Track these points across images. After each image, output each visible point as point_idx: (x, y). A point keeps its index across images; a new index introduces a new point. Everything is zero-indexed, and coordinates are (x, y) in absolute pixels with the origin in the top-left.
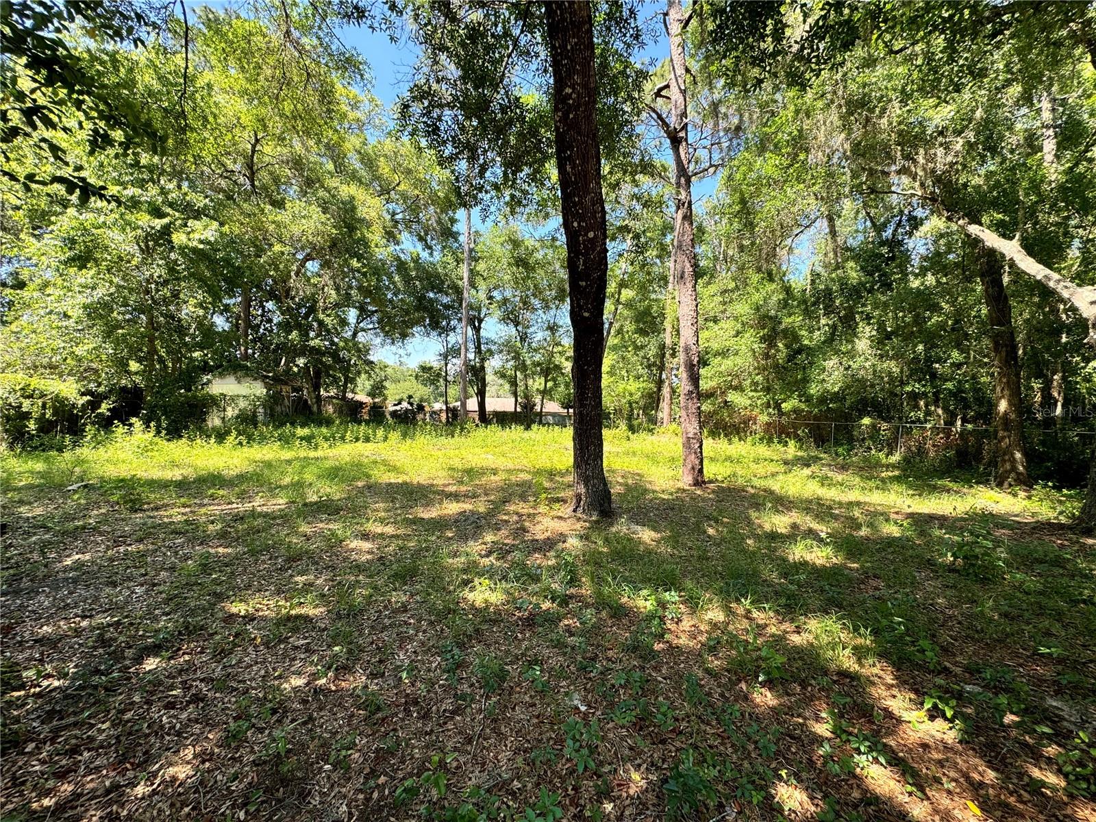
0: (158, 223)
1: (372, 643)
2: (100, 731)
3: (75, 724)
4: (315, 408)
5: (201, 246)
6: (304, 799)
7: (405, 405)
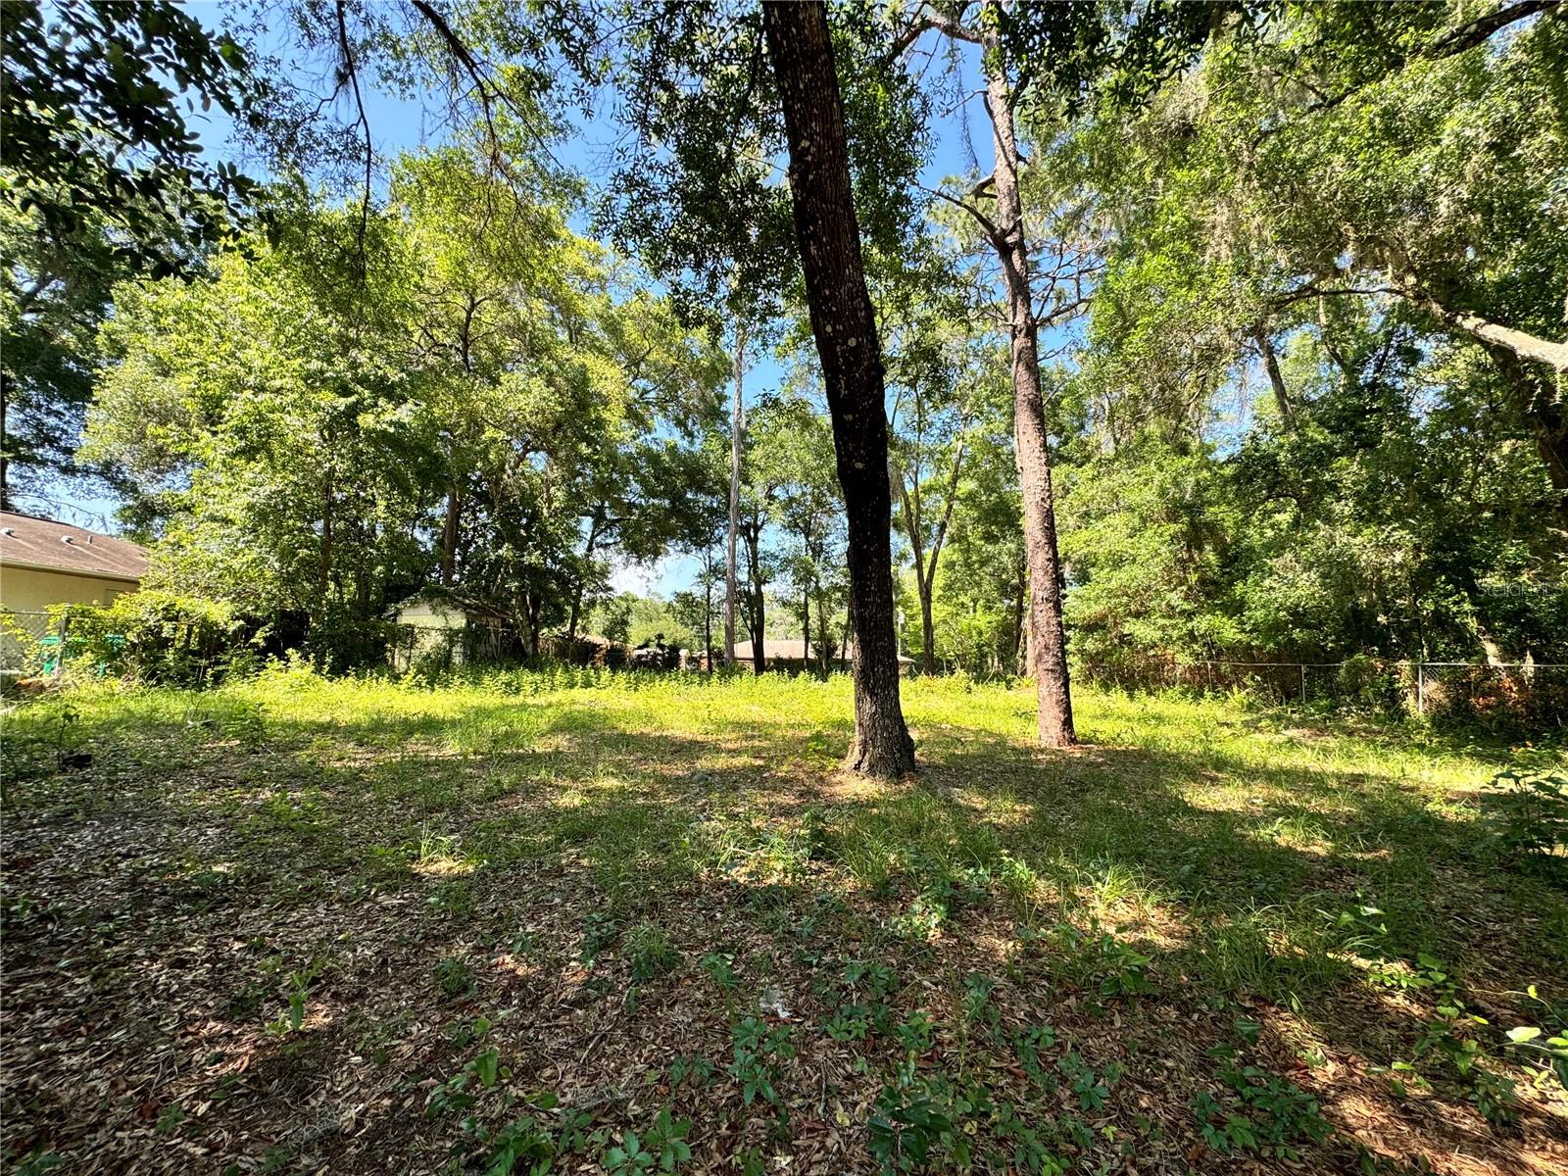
0: (342, 403)
1: (494, 911)
2: (73, 986)
3: (46, 976)
4: (530, 649)
5: (392, 430)
6: (302, 1097)
7: (653, 649)
